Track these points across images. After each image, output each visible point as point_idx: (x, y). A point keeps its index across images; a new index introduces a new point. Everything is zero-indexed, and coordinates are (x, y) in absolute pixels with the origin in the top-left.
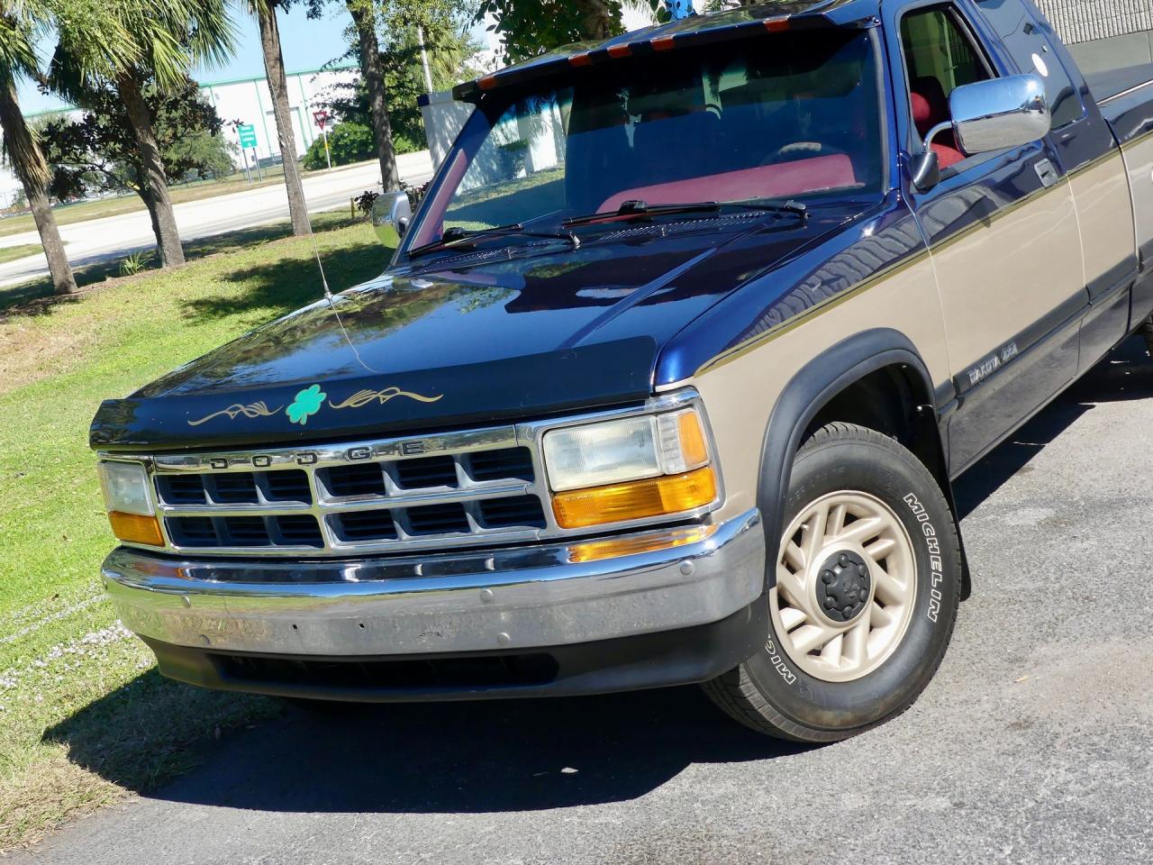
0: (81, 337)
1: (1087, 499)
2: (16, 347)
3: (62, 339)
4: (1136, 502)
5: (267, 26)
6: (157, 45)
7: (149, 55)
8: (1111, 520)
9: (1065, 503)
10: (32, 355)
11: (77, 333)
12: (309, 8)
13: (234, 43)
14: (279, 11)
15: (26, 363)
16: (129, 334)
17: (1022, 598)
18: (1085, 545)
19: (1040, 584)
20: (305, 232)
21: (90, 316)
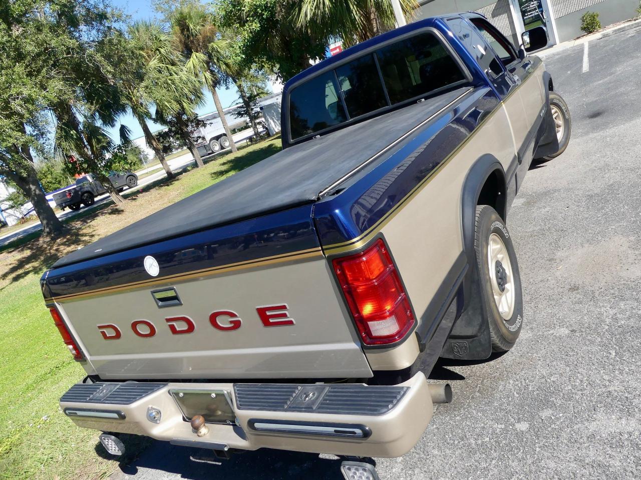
0: (179, 191)
1: (535, 193)
2: (161, 197)
3: (174, 193)
4: (555, 191)
5: (214, 93)
6: (184, 104)
7: (183, 107)
8: (549, 199)
9: (528, 195)
10: (166, 199)
11: (178, 190)
12: (226, 87)
13: (206, 101)
14: (216, 89)
15: (165, 201)
16: (193, 188)
17: (535, 234)
18: (547, 209)
19: (539, 227)
20: (236, 151)
21: (180, 185)
